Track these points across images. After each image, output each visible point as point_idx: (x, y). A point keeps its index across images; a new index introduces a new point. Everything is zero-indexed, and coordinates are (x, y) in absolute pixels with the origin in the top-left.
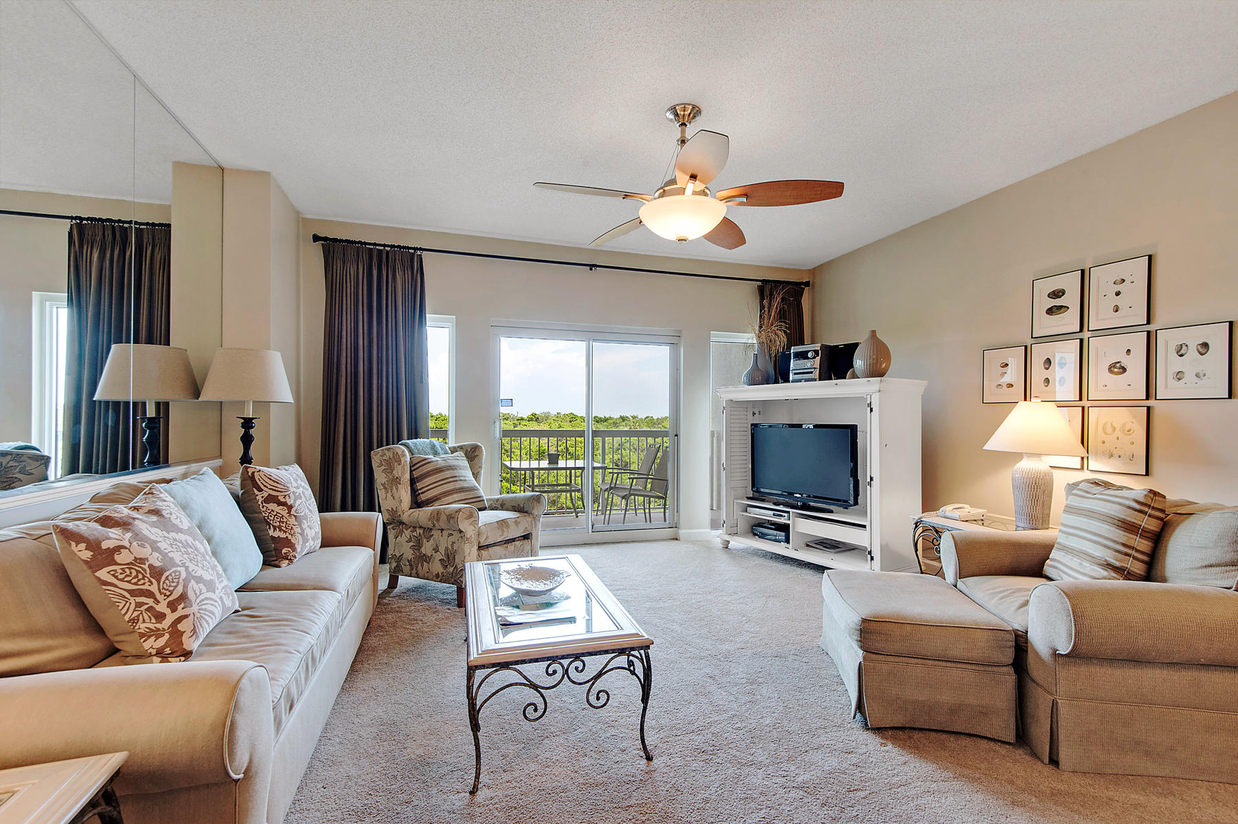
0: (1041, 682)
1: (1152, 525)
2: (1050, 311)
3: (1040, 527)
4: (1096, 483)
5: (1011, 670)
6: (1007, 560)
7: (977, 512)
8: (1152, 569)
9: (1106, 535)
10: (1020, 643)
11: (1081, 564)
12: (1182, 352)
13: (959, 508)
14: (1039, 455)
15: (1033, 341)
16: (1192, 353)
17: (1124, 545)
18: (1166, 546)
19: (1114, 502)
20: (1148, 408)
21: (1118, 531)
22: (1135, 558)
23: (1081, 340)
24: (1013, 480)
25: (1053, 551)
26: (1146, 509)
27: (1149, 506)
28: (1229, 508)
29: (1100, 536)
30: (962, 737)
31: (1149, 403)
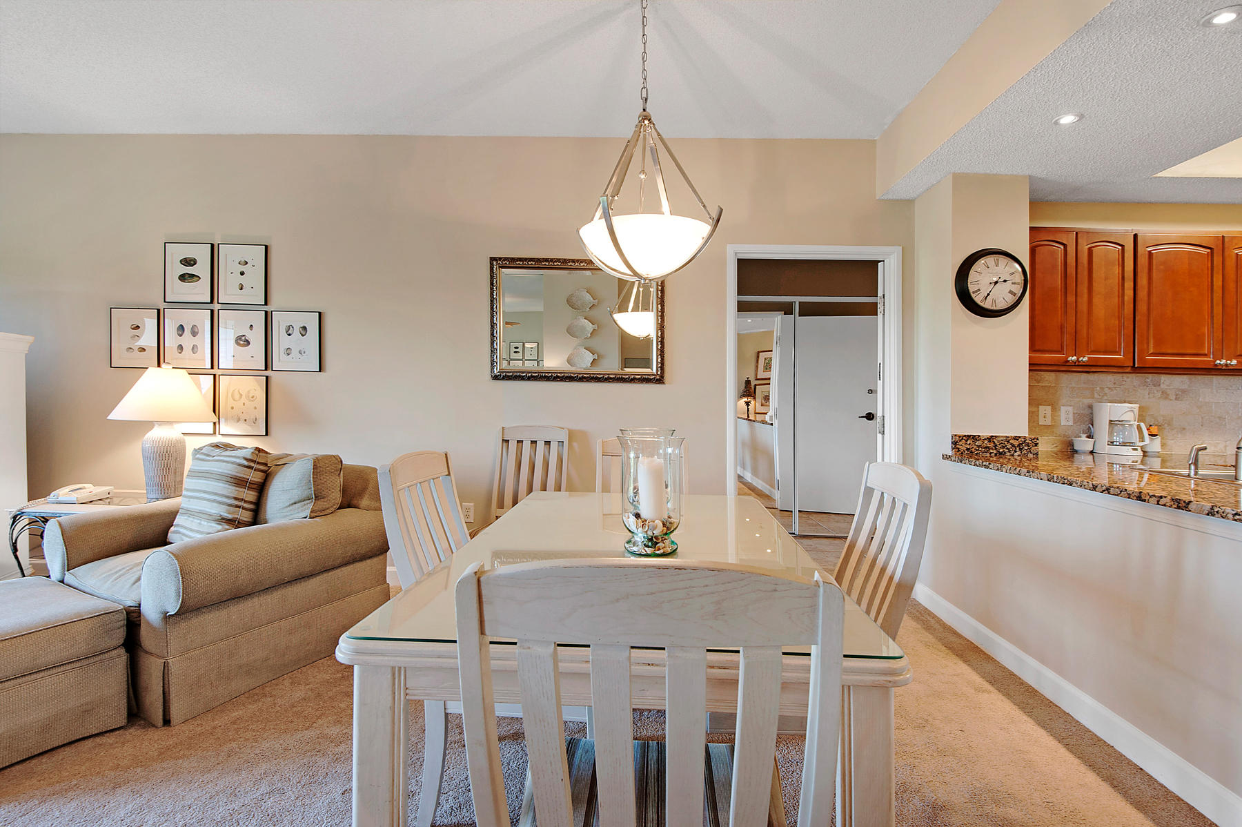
0: (153, 650)
1: (256, 477)
2: (183, 278)
3: (172, 495)
4: (217, 446)
5: (122, 651)
6: (127, 536)
7: (101, 490)
8: (257, 516)
9: (221, 493)
10: (132, 619)
11: (200, 524)
12: (290, 332)
13: (78, 489)
14: (170, 423)
15: (166, 305)
16: (296, 333)
17: (236, 499)
18: (267, 494)
19: (228, 462)
20: (267, 377)
21: (230, 487)
22: (243, 508)
23: (212, 311)
24: (143, 450)
25: (177, 517)
26: (252, 464)
27: (254, 461)
28: (309, 456)
29: (216, 494)
30: (59, 750)
31: (267, 373)
